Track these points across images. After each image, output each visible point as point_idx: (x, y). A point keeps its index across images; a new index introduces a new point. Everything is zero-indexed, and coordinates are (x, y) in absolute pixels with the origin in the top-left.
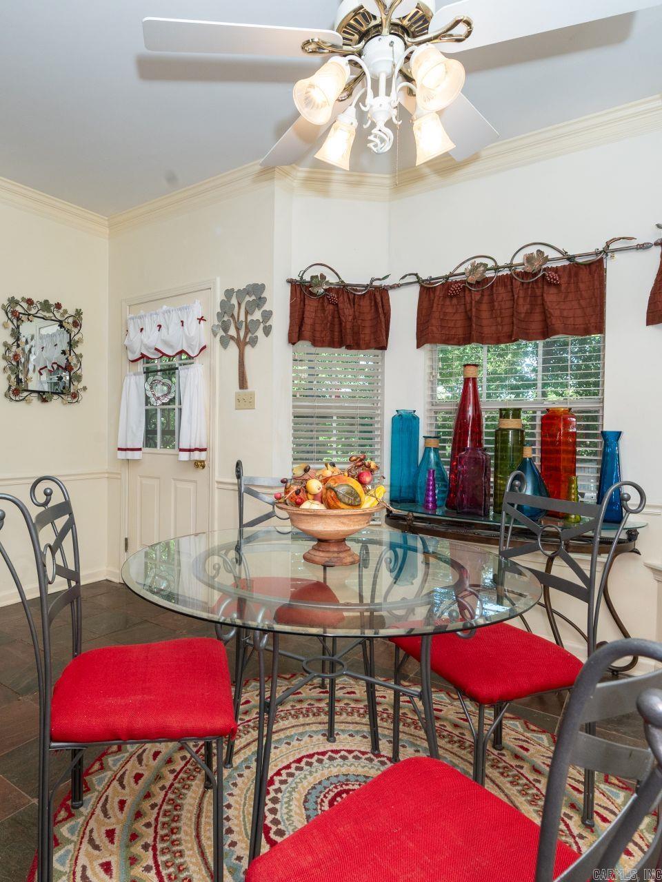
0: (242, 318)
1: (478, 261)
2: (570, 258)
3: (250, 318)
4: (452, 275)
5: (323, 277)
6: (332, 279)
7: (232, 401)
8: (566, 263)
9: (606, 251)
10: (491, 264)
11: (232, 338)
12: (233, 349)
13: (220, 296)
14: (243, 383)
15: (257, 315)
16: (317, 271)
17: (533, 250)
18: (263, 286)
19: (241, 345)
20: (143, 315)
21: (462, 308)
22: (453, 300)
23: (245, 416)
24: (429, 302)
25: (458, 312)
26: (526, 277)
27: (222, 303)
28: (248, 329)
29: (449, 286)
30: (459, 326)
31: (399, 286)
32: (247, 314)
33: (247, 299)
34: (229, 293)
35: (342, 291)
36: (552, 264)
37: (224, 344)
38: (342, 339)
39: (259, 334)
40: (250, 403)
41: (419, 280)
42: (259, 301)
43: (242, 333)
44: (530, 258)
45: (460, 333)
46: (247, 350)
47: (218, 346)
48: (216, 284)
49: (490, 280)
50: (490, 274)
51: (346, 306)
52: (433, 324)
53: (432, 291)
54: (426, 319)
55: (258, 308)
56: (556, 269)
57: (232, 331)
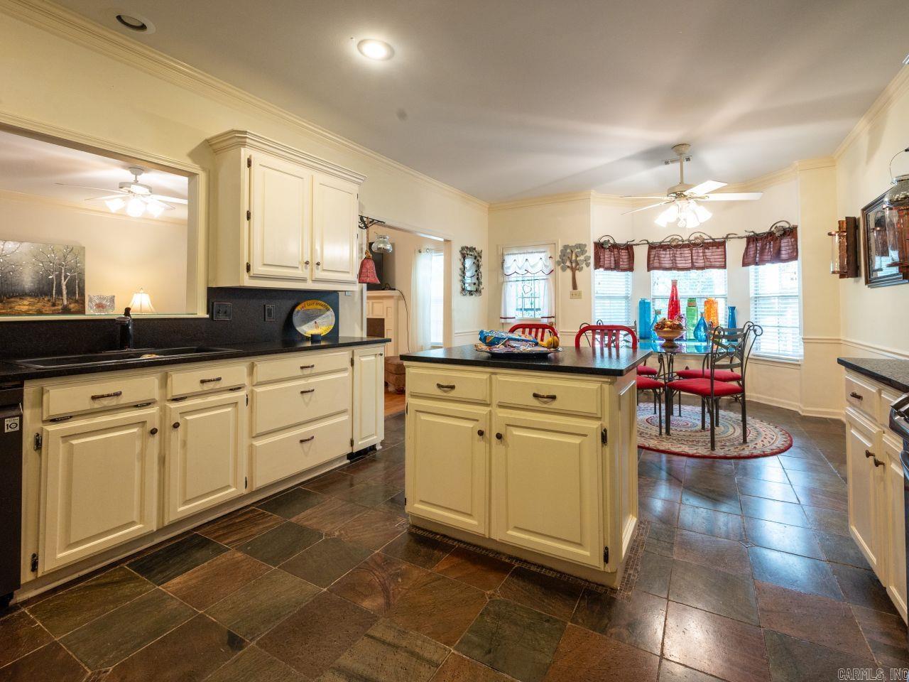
0: (574, 258)
1: (675, 237)
2: (713, 239)
3: (578, 259)
4: (663, 242)
5: (609, 241)
6: (612, 242)
7: (568, 295)
8: (711, 241)
9: (727, 238)
10: (680, 239)
11: (568, 267)
12: (569, 272)
13: (560, 248)
14: (575, 287)
15: (582, 258)
16: (606, 239)
17: (698, 235)
18: (585, 245)
19: (573, 270)
20: (516, 254)
21: (668, 256)
22: (664, 253)
23: (576, 302)
24: (653, 252)
25: (666, 257)
26: (696, 245)
27: (562, 251)
28: (577, 263)
29: (663, 247)
30: (667, 263)
31: (639, 244)
32: (577, 256)
33: (577, 250)
34: (566, 247)
35: (615, 246)
36: (706, 241)
37: (564, 269)
38: (617, 267)
39: (584, 265)
40: (579, 296)
41: (648, 243)
42: (583, 252)
43: (574, 265)
44: (696, 238)
45: (667, 266)
46: (577, 272)
47: (560, 270)
48: (558, 242)
49: (680, 245)
50: (681, 243)
51: (616, 253)
52: (655, 261)
53: (655, 248)
54: (652, 259)
55: (582, 254)
56: (707, 243)
57: (568, 264)
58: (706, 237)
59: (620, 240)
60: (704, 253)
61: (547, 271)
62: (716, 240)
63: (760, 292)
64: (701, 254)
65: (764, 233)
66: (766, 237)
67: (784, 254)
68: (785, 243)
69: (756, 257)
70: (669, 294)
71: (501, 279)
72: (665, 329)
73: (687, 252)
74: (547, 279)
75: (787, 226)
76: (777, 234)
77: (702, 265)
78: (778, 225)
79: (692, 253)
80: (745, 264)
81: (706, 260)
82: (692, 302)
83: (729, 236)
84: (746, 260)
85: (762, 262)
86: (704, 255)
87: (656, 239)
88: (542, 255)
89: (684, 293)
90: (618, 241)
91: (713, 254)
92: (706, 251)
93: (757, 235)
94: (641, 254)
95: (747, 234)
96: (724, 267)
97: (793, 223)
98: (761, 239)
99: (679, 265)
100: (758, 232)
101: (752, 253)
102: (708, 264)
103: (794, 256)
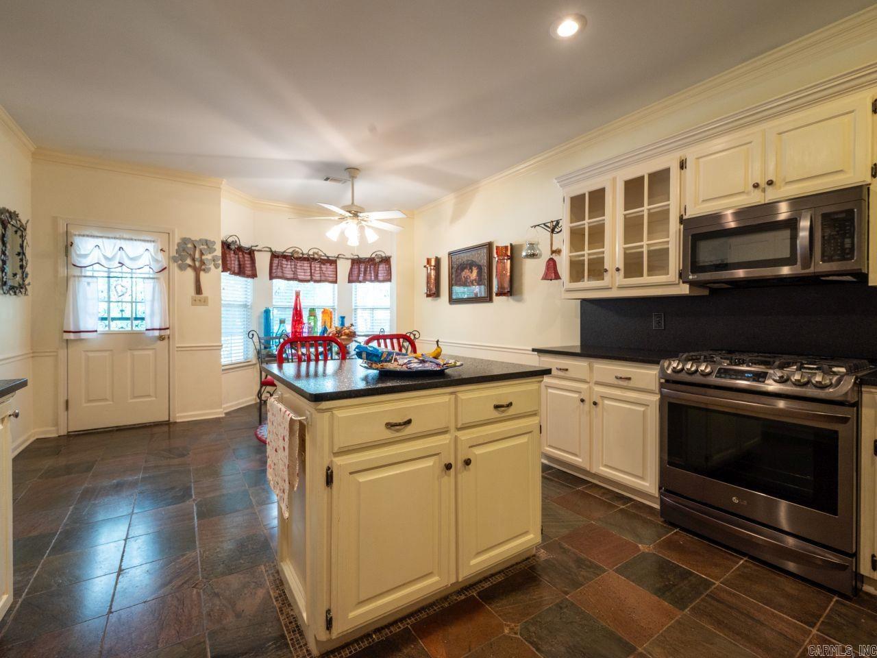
0: (197, 256)
1: (297, 249)
2: (328, 257)
3: (203, 257)
4: (285, 252)
5: (235, 241)
6: (238, 243)
7: (188, 300)
8: (326, 258)
9: (337, 257)
10: (301, 252)
11: (190, 266)
12: (190, 274)
13: (177, 240)
14: (199, 290)
15: (207, 257)
16: (233, 239)
17: (316, 251)
18: (211, 242)
19: (197, 271)
20: (97, 237)
21: (289, 266)
22: (286, 263)
23: (200, 309)
24: (276, 261)
25: (288, 267)
26: (314, 259)
27: (179, 244)
28: (202, 263)
29: (284, 256)
30: (289, 274)
31: (261, 251)
32: (202, 254)
33: (202, 247)
34: (185, 241)
35: (240, 249)
36: (322, 258)
37: (182, 268)
38: (241, 272)
39: (212, 266)
40: (205, 302)
41: (271, 251)
42: (211, 250)
43: (197, 264)
44: (314, 253)
45: (289, 276)
46: (202, 273)
47: (176, 270)
48: (173, 232)
49: (301, 258)
50: (301, 255)
51: (241, 256)
52: (278, 270)
53: (278, 257)
54: (274, 268)
55: (210, 253)
56: (323, 259)
57: (189, 261)
58: (320, 253)
59: (245, 243)
60: (320, 267)
61: (157, 267)
62: (331, 258)
63: (357, 305)
64: (318, 269)
65: (366, 258)
66: (368, 262)
67: (381, 277)
68: (382, 267)
69: (359, 276)
70: (293, 304)
71: (62, 272)
72: (343, 337)
73: (306, 264)
74: (157, 278)
75: (383, 255)
76: (377, 260)
77: (318, 278)
78: (378, 253)
79: (311, 266)
80: (350, 281)
81: (322, 275)
82: (312, 312)
83: (340, 256)
84: (351, 278)
85: (365, 280)
86: (321, 270)
87: (279, 248)
88: (150, 246)
89: (306, 304)
90: (243, 244)
91: (328, 269)
92: (322, 266)
93: (361, 259)
94: (263, 261)
95: (352, 257)
96: (335, 282)
97: (388, 254)
98: (364, 262)
99: (299, 277)
100: (361, 256)
101: (356, 272)
102: (323, 278)
103: (388, 279)
